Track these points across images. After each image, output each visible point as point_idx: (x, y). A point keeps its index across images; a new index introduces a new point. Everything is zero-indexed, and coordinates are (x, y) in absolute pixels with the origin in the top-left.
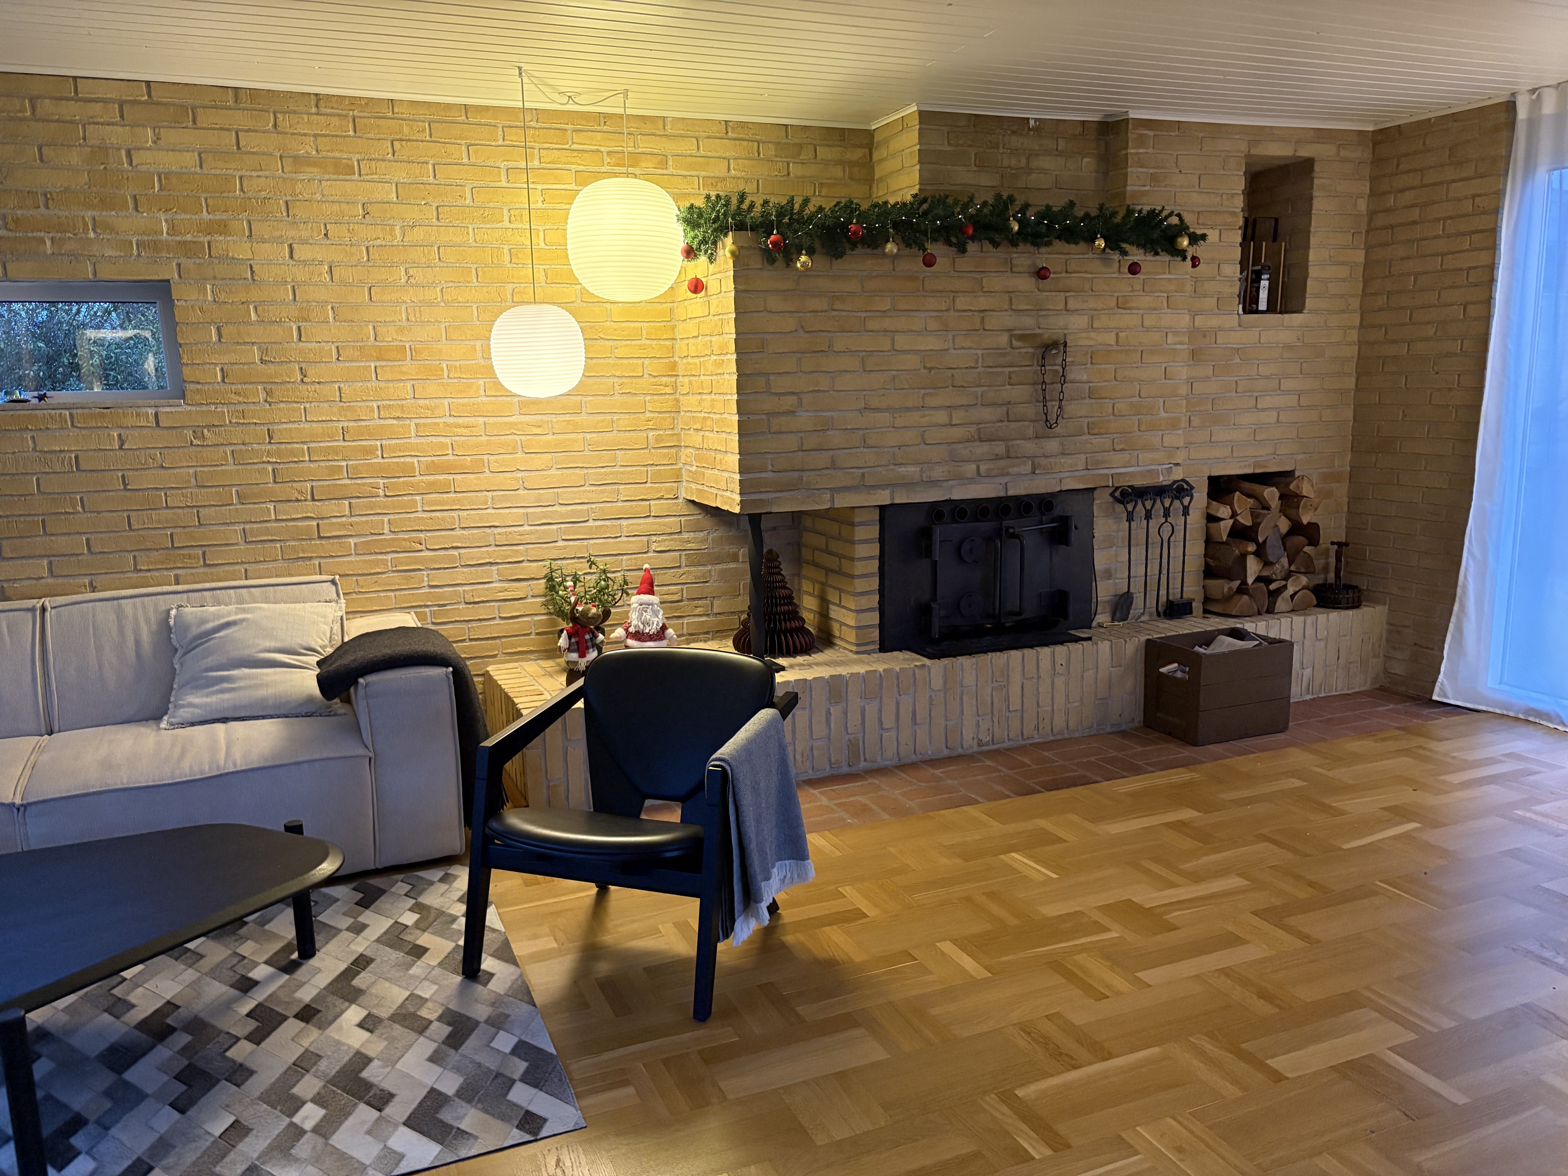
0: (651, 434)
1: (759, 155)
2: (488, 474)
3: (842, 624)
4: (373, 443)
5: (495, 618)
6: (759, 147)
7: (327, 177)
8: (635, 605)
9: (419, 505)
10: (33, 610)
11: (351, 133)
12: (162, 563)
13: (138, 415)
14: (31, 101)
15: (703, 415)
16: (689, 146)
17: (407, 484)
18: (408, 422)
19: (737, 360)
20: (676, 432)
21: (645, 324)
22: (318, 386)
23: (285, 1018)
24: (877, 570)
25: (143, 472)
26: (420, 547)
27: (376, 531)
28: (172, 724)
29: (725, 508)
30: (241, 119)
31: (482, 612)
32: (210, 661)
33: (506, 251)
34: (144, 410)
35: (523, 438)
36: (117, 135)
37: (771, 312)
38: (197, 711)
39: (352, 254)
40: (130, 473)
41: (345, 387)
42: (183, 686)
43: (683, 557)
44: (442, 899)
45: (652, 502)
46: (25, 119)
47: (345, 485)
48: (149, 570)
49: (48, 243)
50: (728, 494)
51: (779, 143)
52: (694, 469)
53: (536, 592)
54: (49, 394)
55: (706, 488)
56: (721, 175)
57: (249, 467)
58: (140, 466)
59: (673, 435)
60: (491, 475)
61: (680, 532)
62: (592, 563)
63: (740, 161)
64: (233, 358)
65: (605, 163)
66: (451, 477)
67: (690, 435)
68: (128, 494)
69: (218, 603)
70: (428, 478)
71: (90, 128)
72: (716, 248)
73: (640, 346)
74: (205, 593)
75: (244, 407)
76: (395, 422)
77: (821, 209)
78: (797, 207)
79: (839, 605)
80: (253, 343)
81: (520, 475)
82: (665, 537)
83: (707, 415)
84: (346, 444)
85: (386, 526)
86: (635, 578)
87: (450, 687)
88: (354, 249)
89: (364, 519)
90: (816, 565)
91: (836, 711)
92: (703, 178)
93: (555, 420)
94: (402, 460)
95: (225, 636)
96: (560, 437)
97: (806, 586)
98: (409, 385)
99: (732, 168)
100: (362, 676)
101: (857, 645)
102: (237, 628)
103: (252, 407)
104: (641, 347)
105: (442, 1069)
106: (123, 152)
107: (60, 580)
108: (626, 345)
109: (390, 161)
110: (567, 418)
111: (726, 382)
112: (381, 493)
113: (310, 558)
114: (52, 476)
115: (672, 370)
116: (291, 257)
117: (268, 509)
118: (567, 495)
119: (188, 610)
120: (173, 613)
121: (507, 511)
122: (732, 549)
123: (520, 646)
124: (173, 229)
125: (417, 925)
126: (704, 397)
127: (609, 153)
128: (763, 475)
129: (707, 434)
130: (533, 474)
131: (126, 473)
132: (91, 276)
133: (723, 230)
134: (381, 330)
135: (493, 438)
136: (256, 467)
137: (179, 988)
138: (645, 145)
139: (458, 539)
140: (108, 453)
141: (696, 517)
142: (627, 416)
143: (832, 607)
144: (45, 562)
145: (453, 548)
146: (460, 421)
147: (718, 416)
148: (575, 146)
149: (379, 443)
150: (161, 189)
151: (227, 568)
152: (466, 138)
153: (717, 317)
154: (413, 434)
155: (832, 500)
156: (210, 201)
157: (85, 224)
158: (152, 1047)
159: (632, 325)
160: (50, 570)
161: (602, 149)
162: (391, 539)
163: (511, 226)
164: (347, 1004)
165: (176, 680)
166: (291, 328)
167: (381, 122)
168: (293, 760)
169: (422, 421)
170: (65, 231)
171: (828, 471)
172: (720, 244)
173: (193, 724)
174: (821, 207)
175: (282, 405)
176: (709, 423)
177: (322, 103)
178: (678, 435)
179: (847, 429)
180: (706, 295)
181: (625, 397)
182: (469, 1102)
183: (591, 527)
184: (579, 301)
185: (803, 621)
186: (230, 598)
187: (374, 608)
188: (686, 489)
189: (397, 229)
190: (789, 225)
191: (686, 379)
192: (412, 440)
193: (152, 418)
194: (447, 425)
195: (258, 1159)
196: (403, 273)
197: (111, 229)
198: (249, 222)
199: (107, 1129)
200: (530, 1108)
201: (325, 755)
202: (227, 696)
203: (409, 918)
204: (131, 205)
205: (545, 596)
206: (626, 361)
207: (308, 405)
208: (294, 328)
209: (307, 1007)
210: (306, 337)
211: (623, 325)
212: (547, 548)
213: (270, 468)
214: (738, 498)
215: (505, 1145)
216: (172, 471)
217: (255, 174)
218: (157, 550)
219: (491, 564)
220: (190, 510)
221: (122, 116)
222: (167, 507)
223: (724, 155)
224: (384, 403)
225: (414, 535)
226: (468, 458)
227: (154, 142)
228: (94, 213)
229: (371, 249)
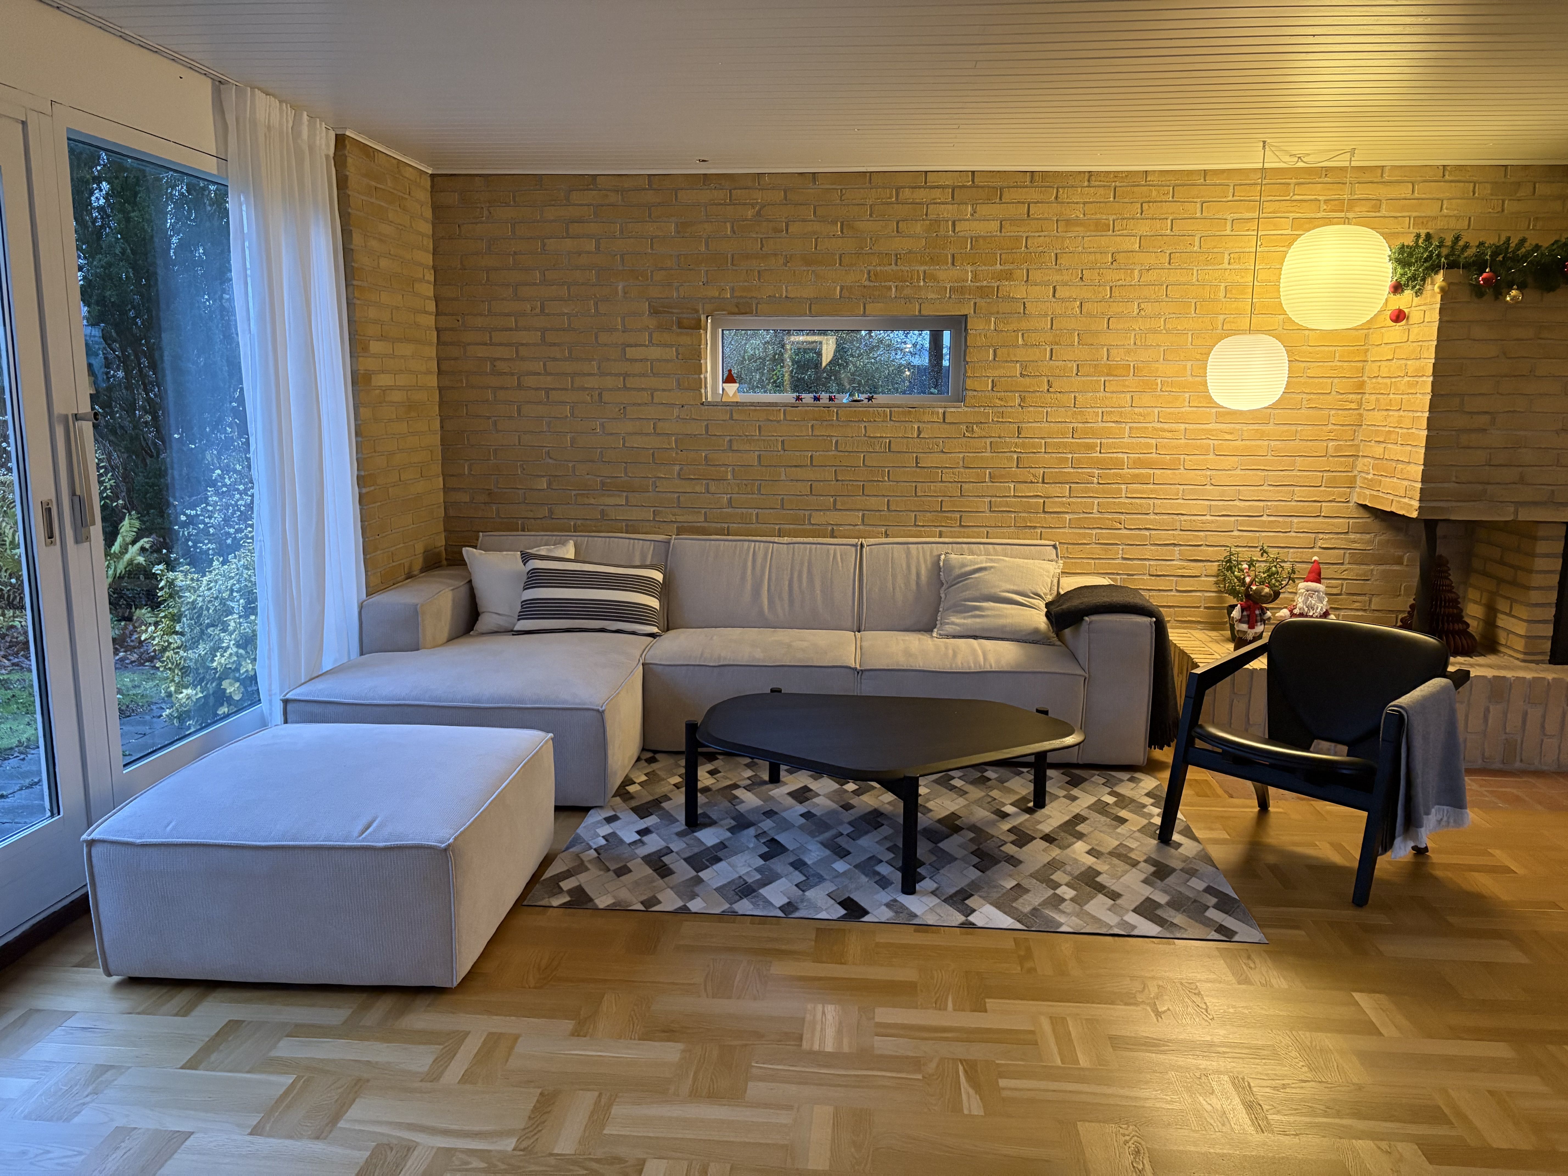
0: (1331, 444)
1: (1474, 194)
2: (1182, 471)
3: (1510, 632)
4: (1094, 441)
5: (1171, 590)
6: (1474, 187)
7: (1088, 234)
8: (1302, 591)
9: (1124, 492)
10: (855, 545)
11: (1112, 199)
12: (933, 521)
13: (933, 413)
14: (896, 190)
15: (1387, 429)
16: (1405, 191)
17: (1116, 475)
18: (1124, 425)
19: (1433, 382)
20: (1356, 442)
21: (1339, 348)
22: (1059, 395)
23: (1034, 838)
24: (1557, 585)
25: (930, 455)
26: (1119, 526)
27: (1088, 511)
28: (940, 635)
29: (1401, 513)
30: (1033, 195)
31: (1162, 584)
32: (967, 594)
33: (1222, 288)
34: (936, 409)
35: (1216, 442)
36: (948, 211)
37: (1475, 340)
38: (958, 628)
39: (1099, 293)
40: (922, 455)
41: (1079, 397)
42: (947, 610)
43: (1347, 555)
44: (1132, 792)
45: (1324, 504)
46: (892, 203)
47: (1069, 473)
48: (923, 526)
49: (894, 290)
50: (1406, 500)
51: (1496, 183)
52: (1370, 477)
53: (1209, 572)
54: (875, 396)
55: (1381, 494)
56: (1433, 214)
57: (1000, 455)
58: (928, 451)
59: (1352, 445)
60: (1185, 472)
61: (1347, 533)
62: (1264, 552)
63: (1454, 201)
64: (1001, 372)
65: (1322, 209)
66: (1152, 471)
67: (1371, 447)
68: (918, 470)
69: (972, 553)
70: (1133, 471)
71: (931, 207)
72: (1424, 284)
73: (1332, 367)
74: (964, 546)
75: (1004, 409)
76: (1113, 425)
77: (1537, 247)
78: (1513, 245)
79: (1509, 615)
80: (1017, 361)
81: (1209, 473)
82: (1331, 536)
83: (1392, 429)
84: (1074, 440)
85: (1096, 507)
86: (1304, 569)
87: (1152, 633)
88: (1101, 288)
89: (1079, 500)
90: (1485, 574)
91: (1495, 710)
92: (1415, 218)
93: (1245, 429)
94: (1115, 455)
95: (979, 578)
96: (1247, 442)
97: (1473, 594)
98: (1128, 396)
99: (1444, 207)
100: (1087, 616)
101: (1525, 653)
102: (987, 573)
103: (1009, 409)
104: (1333, 369)
105: (1152, 889)
106: (950, 223)
107: (868, 528)
108: (1319, 366)
109: (1138, 219)
110: (1256, 427)
111: (1418, 401)
112: (1095, 480)
113: (1035, 527)
114: (873, 454)
115: (1360, 388)
116: (1054, 296)
117: (1010, 487)
118: (1246, 493)
119: (953, 556)
120: (943, 557)
121: (1194, 502)
122: (1399, 553)
123: (1190, 616)
124: (975, 278)
125: (1116, 803)
126: (1391, 413)
127: (1326, 201)
128: (1446, 485)
129: (1390, 446)
130: (1220, 472)
131: (919, 455)
132: (917, 313)
133: (1435, 268)
134: (1113, 352)
135: (1190, 441)
136: (1006, 455)
137: (957, 807)
138: (1361, 192)
139: (1151, 522)
140: (910, 440)
141: (1364, 520)
142: (1310, 428)
143: (1500, 616)
144: (860, 514)
145: (1146, 529)
146: (1166, 426)
147: (1405, 431)
148: (1294, 198)
149: (1099, 441)
150: (971, 249)
151: (975, 529)
152: (1202, 197)
153: (1415, 344)
154: (1127, 435)
155: (1516, 513)
156: (1003, 256)
157: (919, 276)
158: (951, 835)
159: (1326, 349)
160: (863, 520)
161: (1320, 198)
162: (1098, 518)
163: (1230, 267)
164: (1075, 840)
165: (942, 605)
166: (1046, 349)
167: (1136, 189)
168: (1030, 670)
169: (1135, 425)
170: (905, 281)
171: (1514, 486)
172: (1429, 280)
173: (954, 637)
174: (1537, 245)
175: (1031, 409)
176: (1393, 436)
177: (1093, 178)
178: (1358, 446)
179: (1540, 448)
180: (1407, 324)
181: (1311, 411)
182: (1178, 910)
183: (1265, 521)
184: (1280, 329)
185: (1468, 625)
186: (980, 550)
187: (1078, 571)
188: (1359, 494)
189: (1136, 272)
190: (1502, 263)
191: (1373, 397)
192: (1125, 440)
193: (941, 416)
194: (1154, 429)
195: (1039, 905)
196: (1136, 307)
197: (935, 279)
198: (1028, 270)
199: (938, 870)
200: (1223, 923)
201: (1053, 670)
202: (978, 620)
203: (1110, 800)
204: (950, 261)
205: (1217, 576)
206: (1316, 380)
207: (1049, 410)
208: (1048, 349)
209: (1047, 835)
210: (1056, 356)
211: (1318, 348)
212: (1224, 536)
213: (1015, 457)
214: (1416, 504)
215: (1208, 938)
216: (949, 455)
217: (1037, 234)
218: (930, 512)
219: (1175, 545)
220: (955, 484)
221: (953, 197)
222: (942, 481)
223: (1438, 197)
224: (1108, 409)
225: (1116, 516)
226: (1168, 457)
227: (972, 215)
228: (927, 268)
229: (1114, 288)
